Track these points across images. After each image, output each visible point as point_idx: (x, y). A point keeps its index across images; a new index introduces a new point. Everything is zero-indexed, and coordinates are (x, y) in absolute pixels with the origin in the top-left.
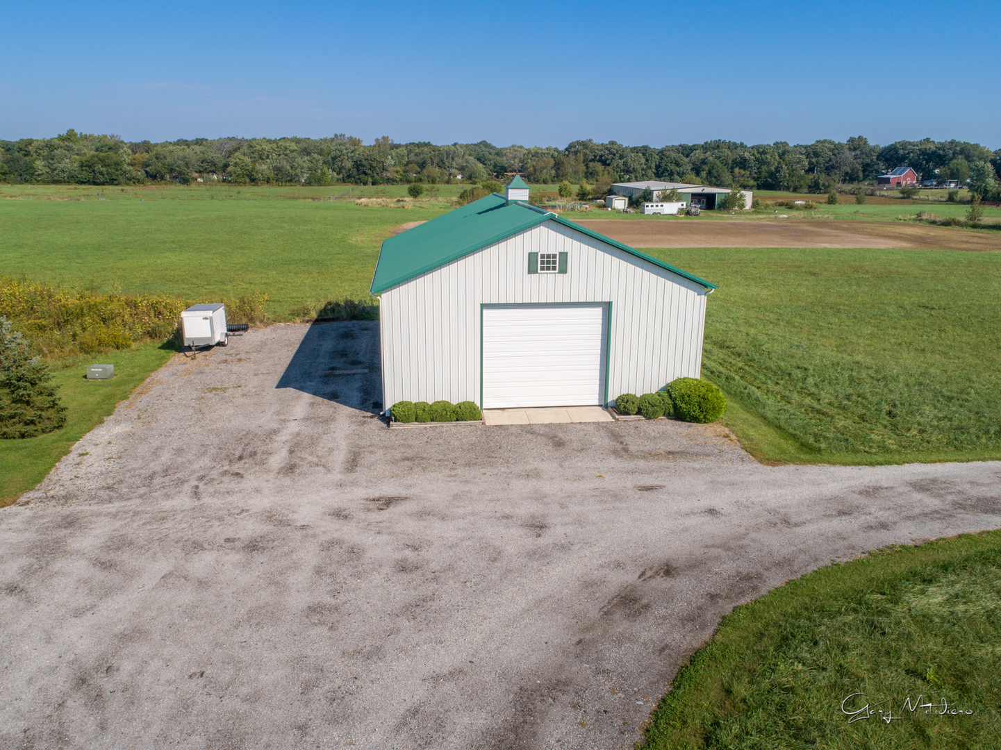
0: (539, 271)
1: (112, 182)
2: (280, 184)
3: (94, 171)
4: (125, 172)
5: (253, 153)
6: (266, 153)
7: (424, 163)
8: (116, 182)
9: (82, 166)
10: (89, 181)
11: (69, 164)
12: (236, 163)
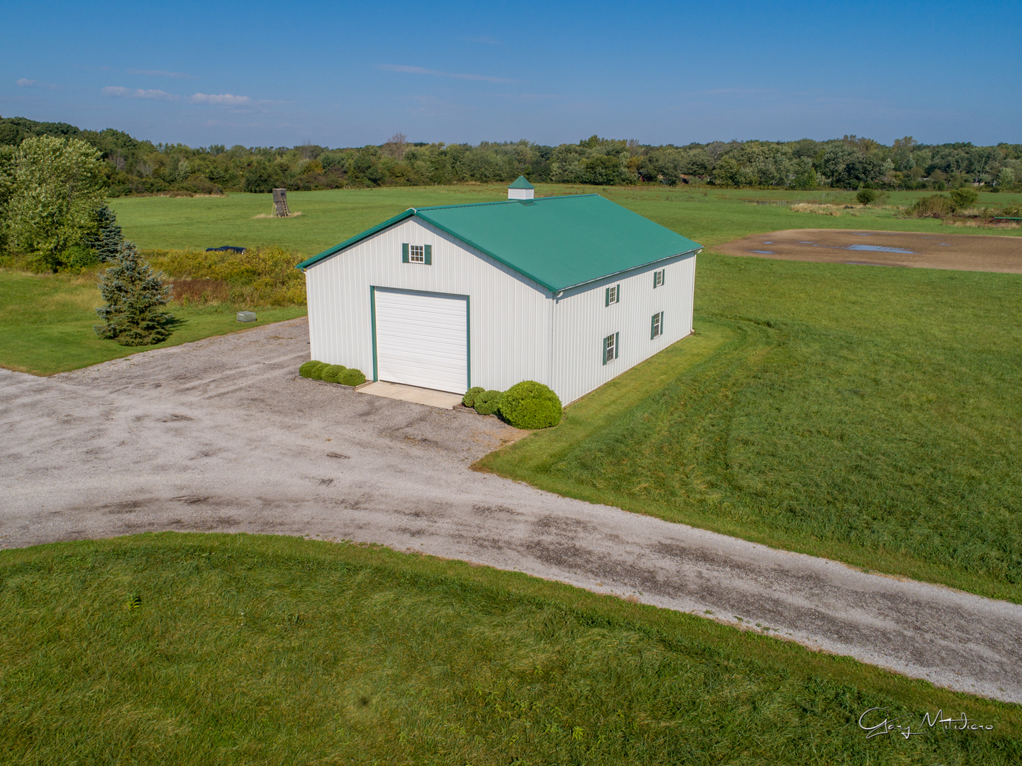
0: (410, 261)
1: (609, 182)
2: (762, 187)
3: (595, 172)
4: (621, 174)
5: (742, 156)
6: (755, 156)
7: (949, 166)
8: (612, 183)
9: (587, 168)
10: (590, 181)
11: (578, 166)
12: (722, 166)
